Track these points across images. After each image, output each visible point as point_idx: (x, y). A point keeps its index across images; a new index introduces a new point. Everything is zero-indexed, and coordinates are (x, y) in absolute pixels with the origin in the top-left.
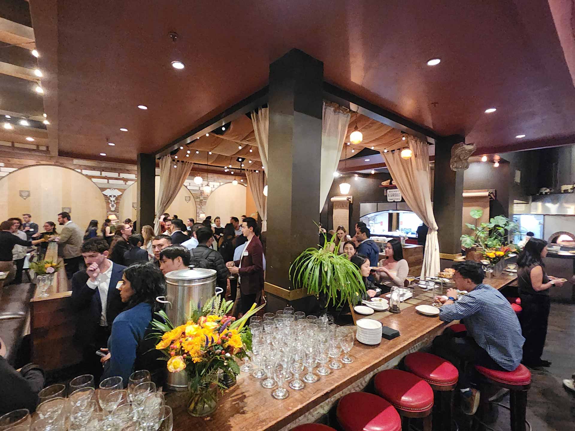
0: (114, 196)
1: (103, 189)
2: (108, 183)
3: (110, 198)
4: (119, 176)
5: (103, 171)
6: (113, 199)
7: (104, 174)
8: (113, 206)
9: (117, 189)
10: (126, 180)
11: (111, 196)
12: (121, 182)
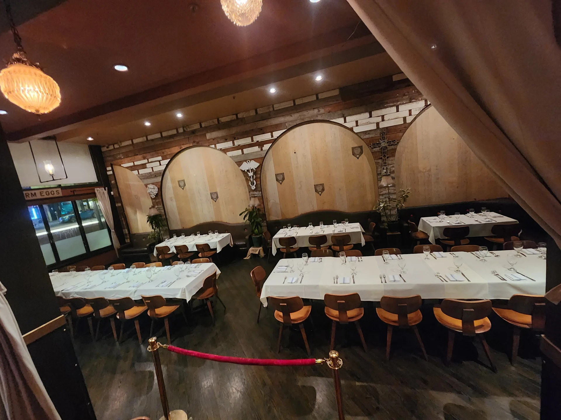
0: (252, 170)
1: (239, 163)
2: (243, 153)
3: (249, 173)
4: (252, 140)
5: (235, 139)
6: (251, 174)
7: (238, 142)
8: (253, 183)
9: (253, 159)
10: (260, 144)
11: (248, 171)
12: (256, 149)
